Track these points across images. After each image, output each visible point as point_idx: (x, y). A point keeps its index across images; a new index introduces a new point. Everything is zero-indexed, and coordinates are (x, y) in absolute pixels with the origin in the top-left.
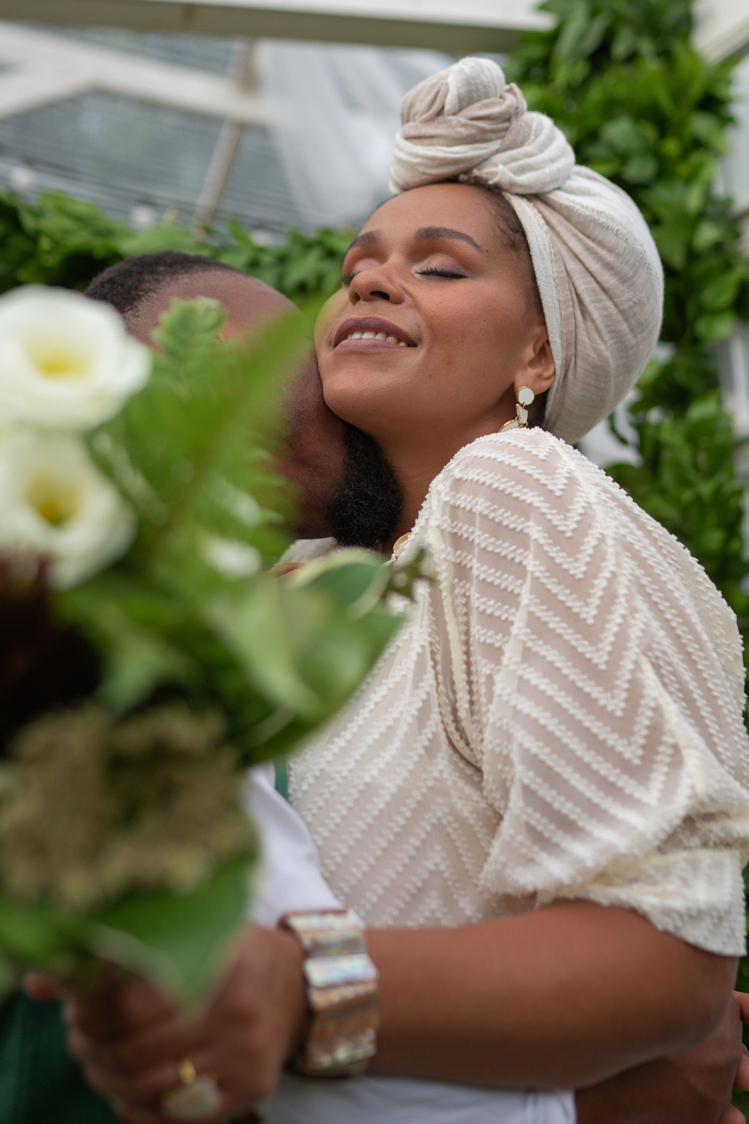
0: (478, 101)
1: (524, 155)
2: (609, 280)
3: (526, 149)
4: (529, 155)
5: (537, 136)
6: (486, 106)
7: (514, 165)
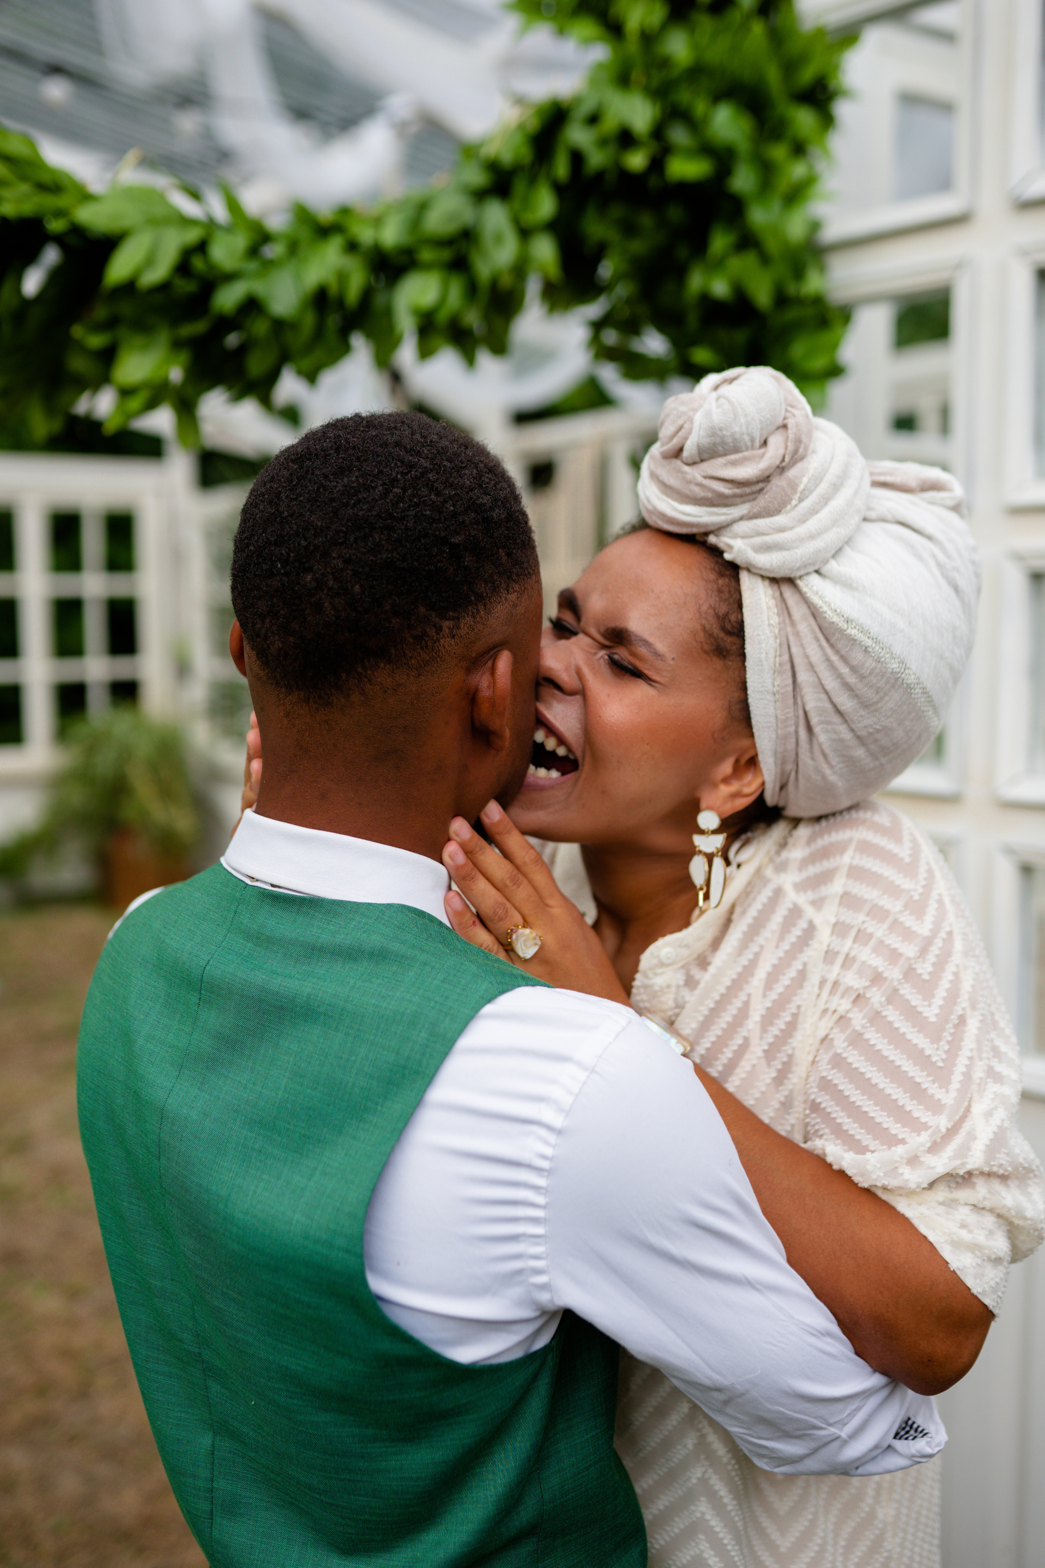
0: (725, 455)
1: (774, 529)
2: (845, 702)
3: (779, 520)
4: (782, 530)
5: (801, 500)
6: (734, 463)
7: (758, 540)
